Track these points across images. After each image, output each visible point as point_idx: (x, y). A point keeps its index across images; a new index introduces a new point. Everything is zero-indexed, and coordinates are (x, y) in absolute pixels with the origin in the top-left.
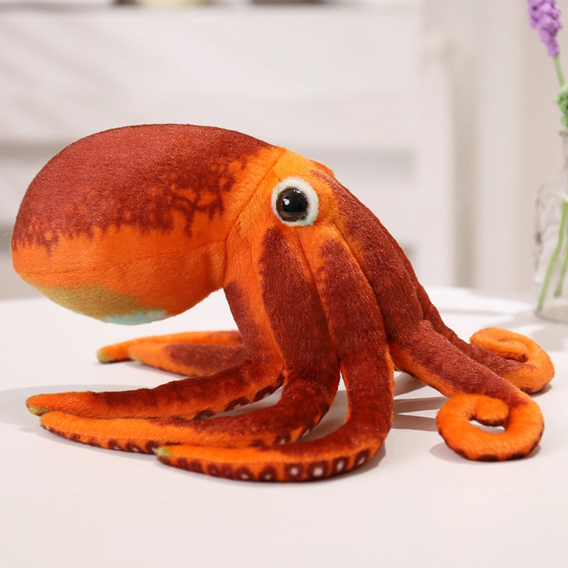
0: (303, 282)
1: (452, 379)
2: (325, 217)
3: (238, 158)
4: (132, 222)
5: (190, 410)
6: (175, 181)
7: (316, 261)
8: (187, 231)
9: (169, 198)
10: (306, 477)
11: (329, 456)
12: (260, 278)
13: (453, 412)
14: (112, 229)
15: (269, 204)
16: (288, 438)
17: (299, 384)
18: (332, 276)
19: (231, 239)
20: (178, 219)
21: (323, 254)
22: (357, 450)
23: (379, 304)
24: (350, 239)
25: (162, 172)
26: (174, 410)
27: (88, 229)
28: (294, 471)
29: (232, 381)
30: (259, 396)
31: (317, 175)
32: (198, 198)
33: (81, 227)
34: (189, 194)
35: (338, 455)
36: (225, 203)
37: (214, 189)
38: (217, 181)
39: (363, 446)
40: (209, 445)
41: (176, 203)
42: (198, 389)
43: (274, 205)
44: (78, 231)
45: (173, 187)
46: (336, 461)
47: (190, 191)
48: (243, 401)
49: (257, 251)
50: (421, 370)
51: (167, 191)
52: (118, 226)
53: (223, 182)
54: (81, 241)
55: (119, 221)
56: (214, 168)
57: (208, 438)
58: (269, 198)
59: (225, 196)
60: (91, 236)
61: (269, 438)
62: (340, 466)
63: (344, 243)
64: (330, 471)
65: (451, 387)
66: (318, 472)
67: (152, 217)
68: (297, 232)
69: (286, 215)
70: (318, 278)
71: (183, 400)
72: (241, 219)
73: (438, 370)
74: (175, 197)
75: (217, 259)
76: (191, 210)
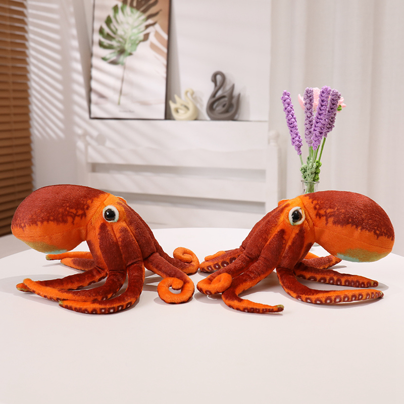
0: (113, 242)
1: (165, 273)
2: (121, 219)
3: (90, 199)
4: (53, 220)
5: (75, 286)
6: (69, 207)
7: (118, 235)
8: (73, 223)
9: (67, 213)
10: (107, 312)
11: (115, 305)
12: (99, 240)
13: (163, 285)
14: (45, 223)
15: (102, 215)
16: (107, 297)
17: (112, 277)
18: (123, 240)
19: (88, 226)
20: (70, 219)
21: (120, 232)
22: (127, 302)
23: (140, 248)
24: (130, 226)
25: (64, 203)
26: (69, 286)
27: (36, 223)
28: (103, 311)
29: (90, 275)
30: (100, 280)
31: (120, 204)
32: (77, 212)
33: (33, 222)
34: (74, 211)
35: (119, 305)
36: (87, 214)
37: (83, 209)
38: (84, 207)
39: (129, 301)
40: (78, 301)
41: (69, 214)
42: (78, 278)
43: (104, 215)
44: (32, 224)
45: (68, 208)
46: (119, 307)
47: (74, 210)
48: (94, 282)
49: (97, 231)
50: (155, 270)
51: (66, 210)
52: (48, 222)
53: (85, 207)
54: (33, 226)
55: (48, 220)
56: (82, 202)
57: (77, 298)
58: (102, 212)
59: (86, 211)
60: (37, 225)
61: (99, 298)
62: (120, 308)
63: (128, 228)
64: (116, 310)
65: (165, 275)
66: (112, 311)
67: (60, 219)
68: (111, 225)
69: (108, 218)
70: (118, 240)
71: (72, 282)
72: (92, 219)
73: (160, 270)
74: (69, 212)
75: (83, 232)
76: (74, 216)
